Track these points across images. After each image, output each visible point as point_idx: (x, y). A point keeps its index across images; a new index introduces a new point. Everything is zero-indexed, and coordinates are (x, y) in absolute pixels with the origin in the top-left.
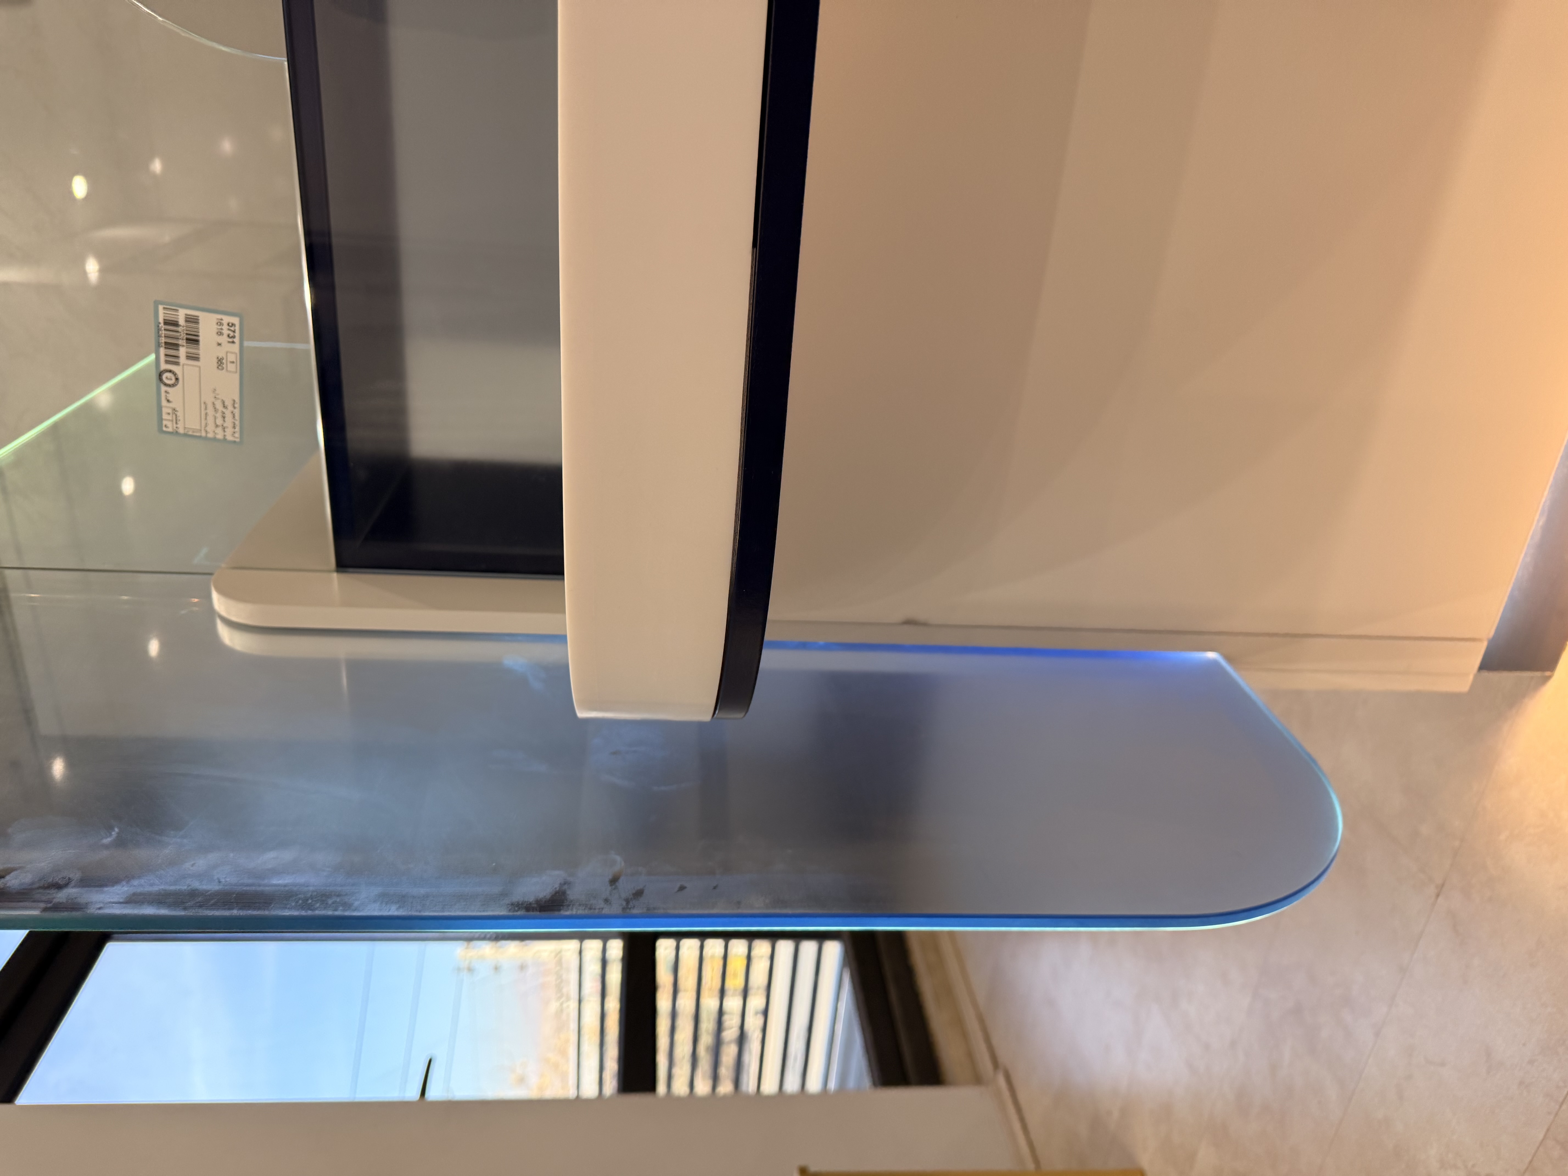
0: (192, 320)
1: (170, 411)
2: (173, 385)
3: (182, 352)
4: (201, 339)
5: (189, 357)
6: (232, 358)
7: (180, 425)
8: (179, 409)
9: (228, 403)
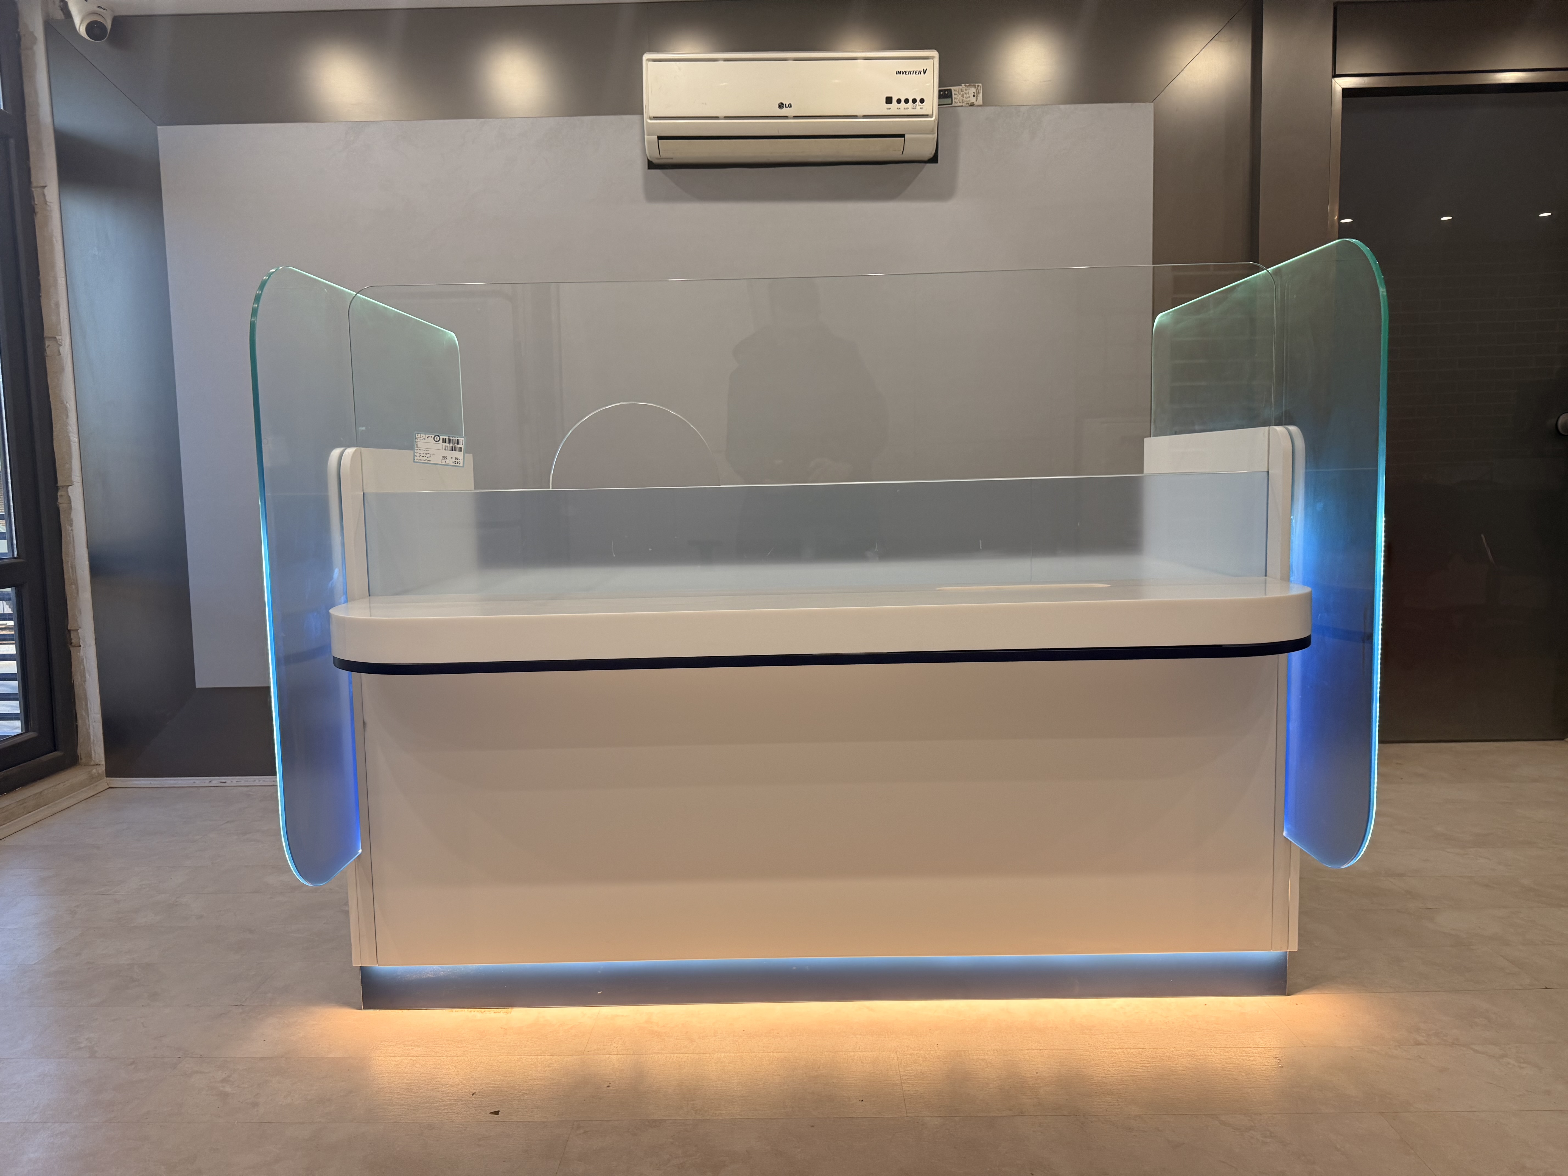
0: (460, 450)
1: (424, 437)
2: (434, 439)
3: (448, 445)
4: (453, 451)
5: (446, 446)
6: (447, 462)
7: (419, 440)
8: (425, 441)
9: (429, 459)
